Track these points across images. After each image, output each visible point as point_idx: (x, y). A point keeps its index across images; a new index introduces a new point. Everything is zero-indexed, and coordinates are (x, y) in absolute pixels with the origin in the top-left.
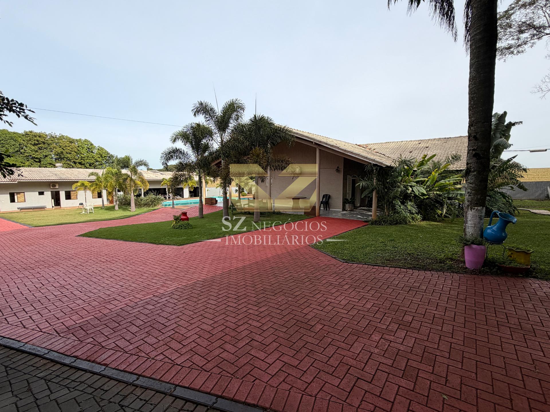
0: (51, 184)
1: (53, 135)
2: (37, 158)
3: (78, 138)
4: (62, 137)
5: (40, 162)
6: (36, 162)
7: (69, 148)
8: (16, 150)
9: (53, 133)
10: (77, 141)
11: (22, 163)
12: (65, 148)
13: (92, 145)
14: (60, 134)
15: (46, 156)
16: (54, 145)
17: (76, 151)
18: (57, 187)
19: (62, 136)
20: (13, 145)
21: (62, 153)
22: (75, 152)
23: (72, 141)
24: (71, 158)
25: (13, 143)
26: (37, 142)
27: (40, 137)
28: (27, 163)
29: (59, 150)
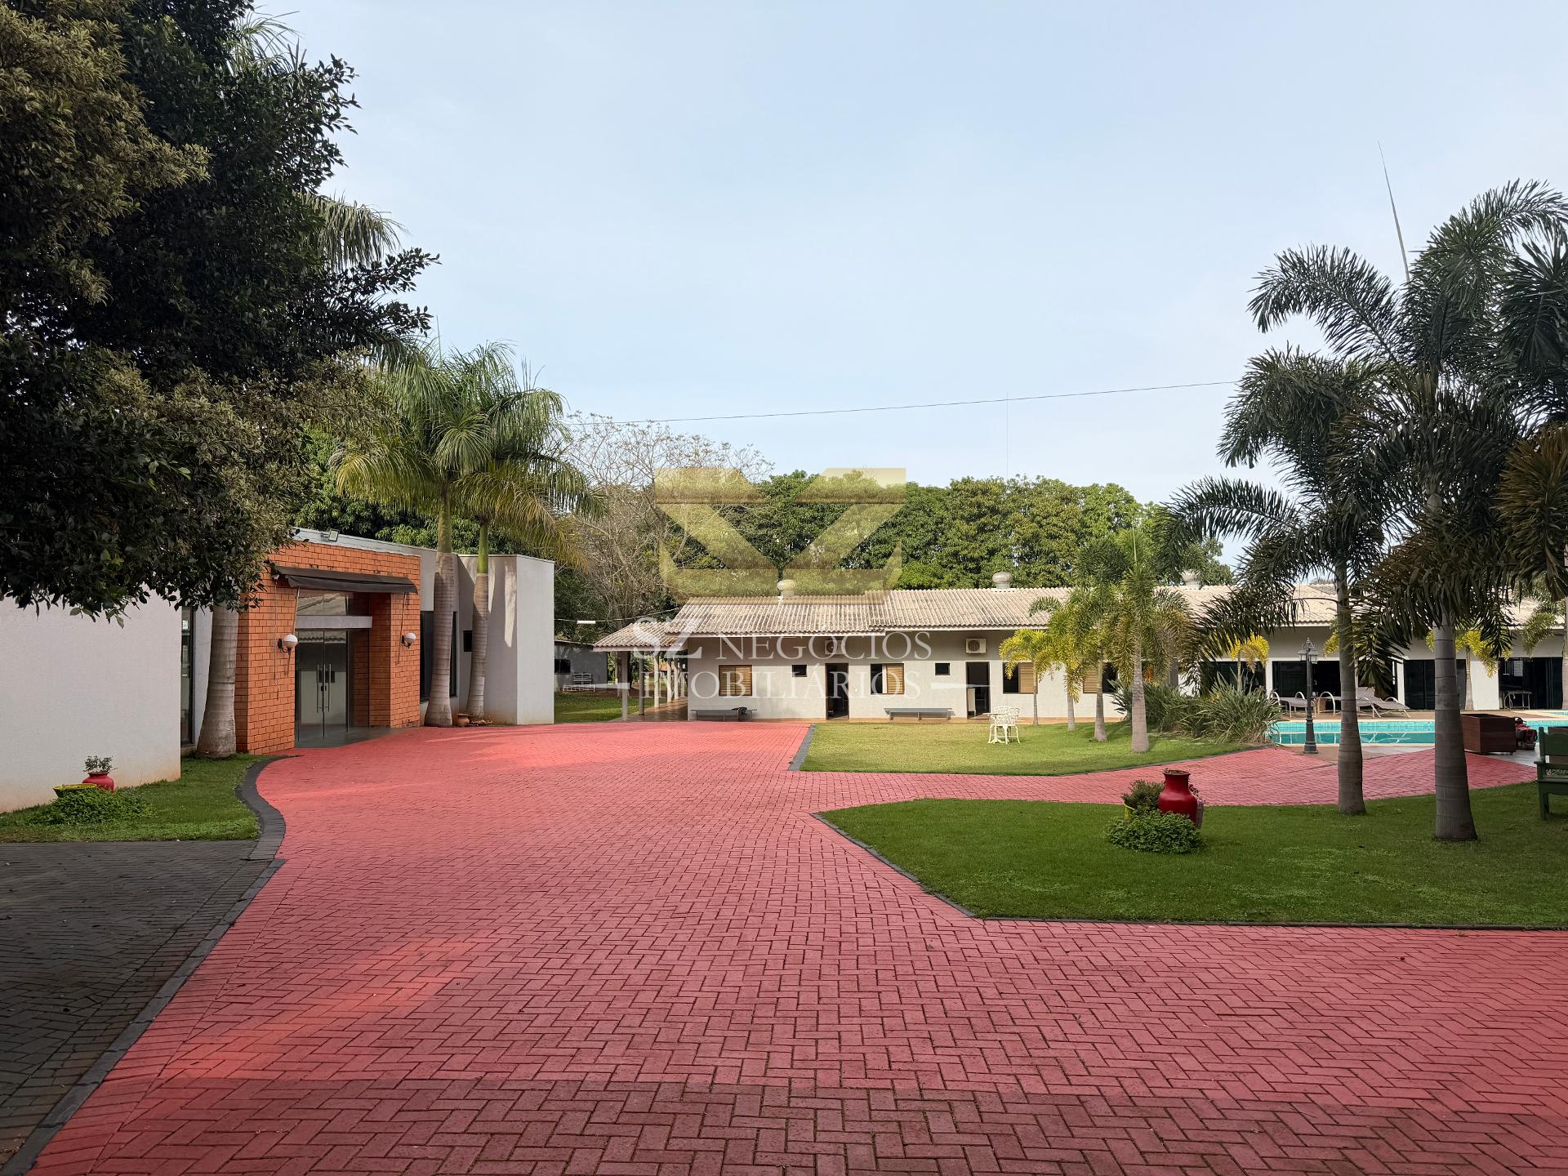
0: (968, 641)
1: (1021, 484)
2: (972, 560)
3: (1088, 484)
4: (1044, 486)
5: (978, 570)
6: (971, 570)
7: (1055, 520)
8: (927, 539)
9: (1022, 477)
10: (1085, 492)
11: (935, 575)
12: (1044, 522)
13: (1129, 500)
14: (1038, 478)
15: (992, 552)
16: (1019, 515)
17: (1077, 526)
18: (982, 650)
19: (1045, 482)
20: (922, 526)
21: (1036, 536)
22: (1073, 531)
23: (1068, 496)
24: (1058, 553)
25: (922, 518)
26: (976, 511)
27: (984, 493)
28: (948, 576)
29: (1029, 529)
